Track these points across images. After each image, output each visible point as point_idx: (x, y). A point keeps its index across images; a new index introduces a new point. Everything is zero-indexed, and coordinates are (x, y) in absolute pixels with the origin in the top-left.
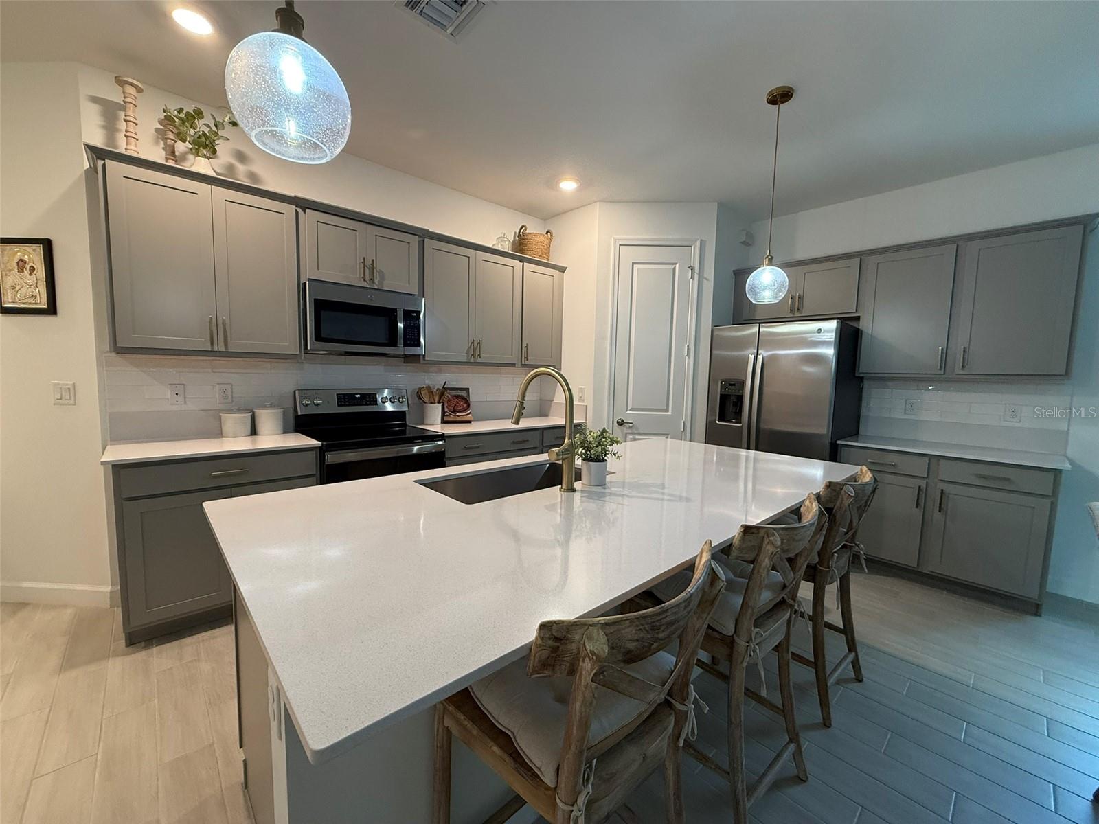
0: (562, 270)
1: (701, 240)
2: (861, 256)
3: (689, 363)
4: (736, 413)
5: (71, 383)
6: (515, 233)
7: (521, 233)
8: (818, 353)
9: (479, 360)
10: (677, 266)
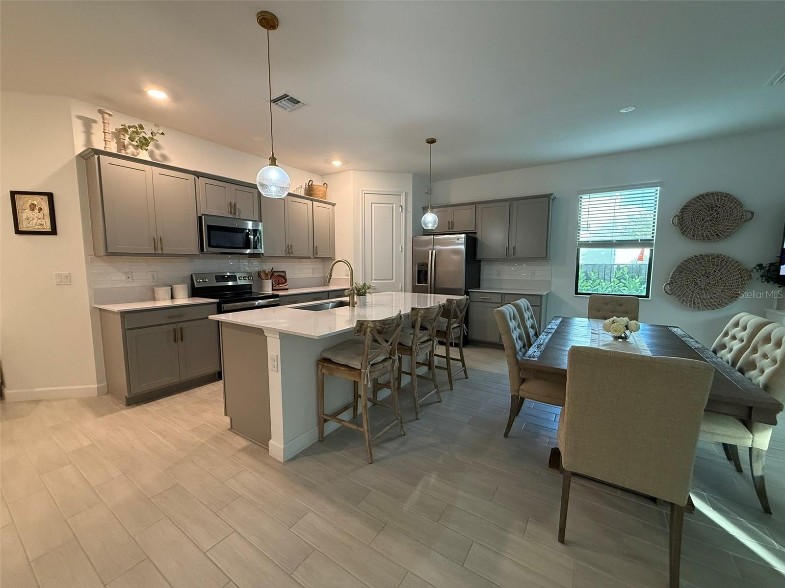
0: (334, 205)
1: (405, 193)
2: (475, 204)
3: (402, 255)
4: (425, 279)
5: (68, 273)
6: (306, 184)
7: (310, 184)
8: (457, 248)
9: (292, 255)
10: (394, 205)
